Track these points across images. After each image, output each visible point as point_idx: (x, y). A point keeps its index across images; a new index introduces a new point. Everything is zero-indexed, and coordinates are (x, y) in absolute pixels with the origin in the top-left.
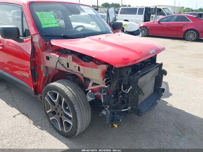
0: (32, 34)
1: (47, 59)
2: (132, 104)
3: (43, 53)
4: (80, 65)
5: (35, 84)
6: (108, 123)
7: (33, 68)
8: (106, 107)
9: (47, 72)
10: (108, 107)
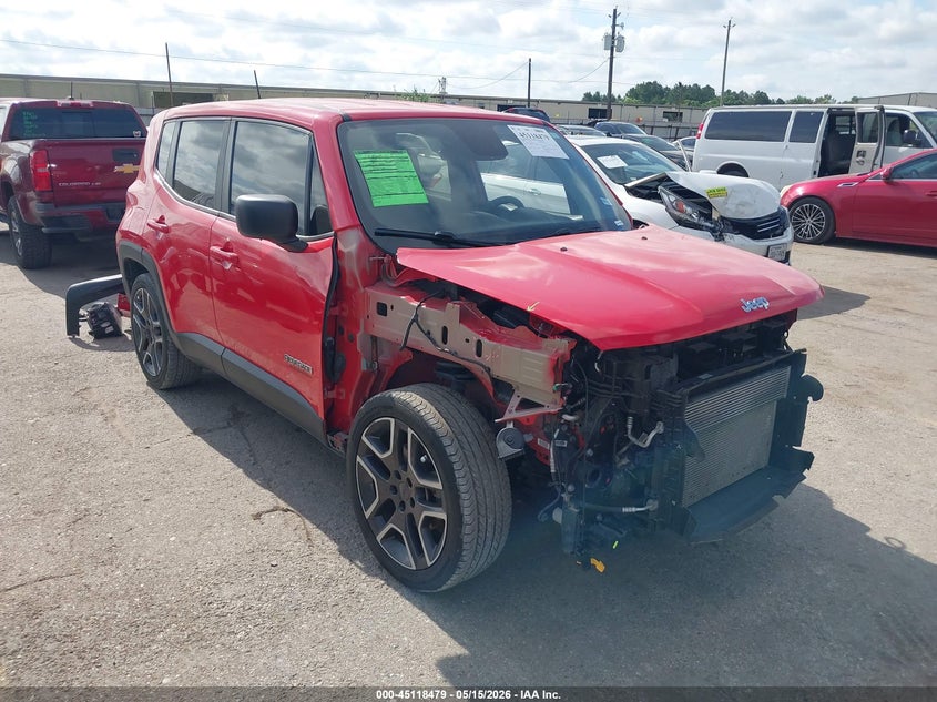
0: (339, 225)
1: (379, 313)
2: (664, 491)
3: (370, 291)
4: (483, 335)
5: (332, 395)
6: (568, 551)
7: (330, 339)
8: (563, 490)
9: (375, 357)
10: (571, 488)
